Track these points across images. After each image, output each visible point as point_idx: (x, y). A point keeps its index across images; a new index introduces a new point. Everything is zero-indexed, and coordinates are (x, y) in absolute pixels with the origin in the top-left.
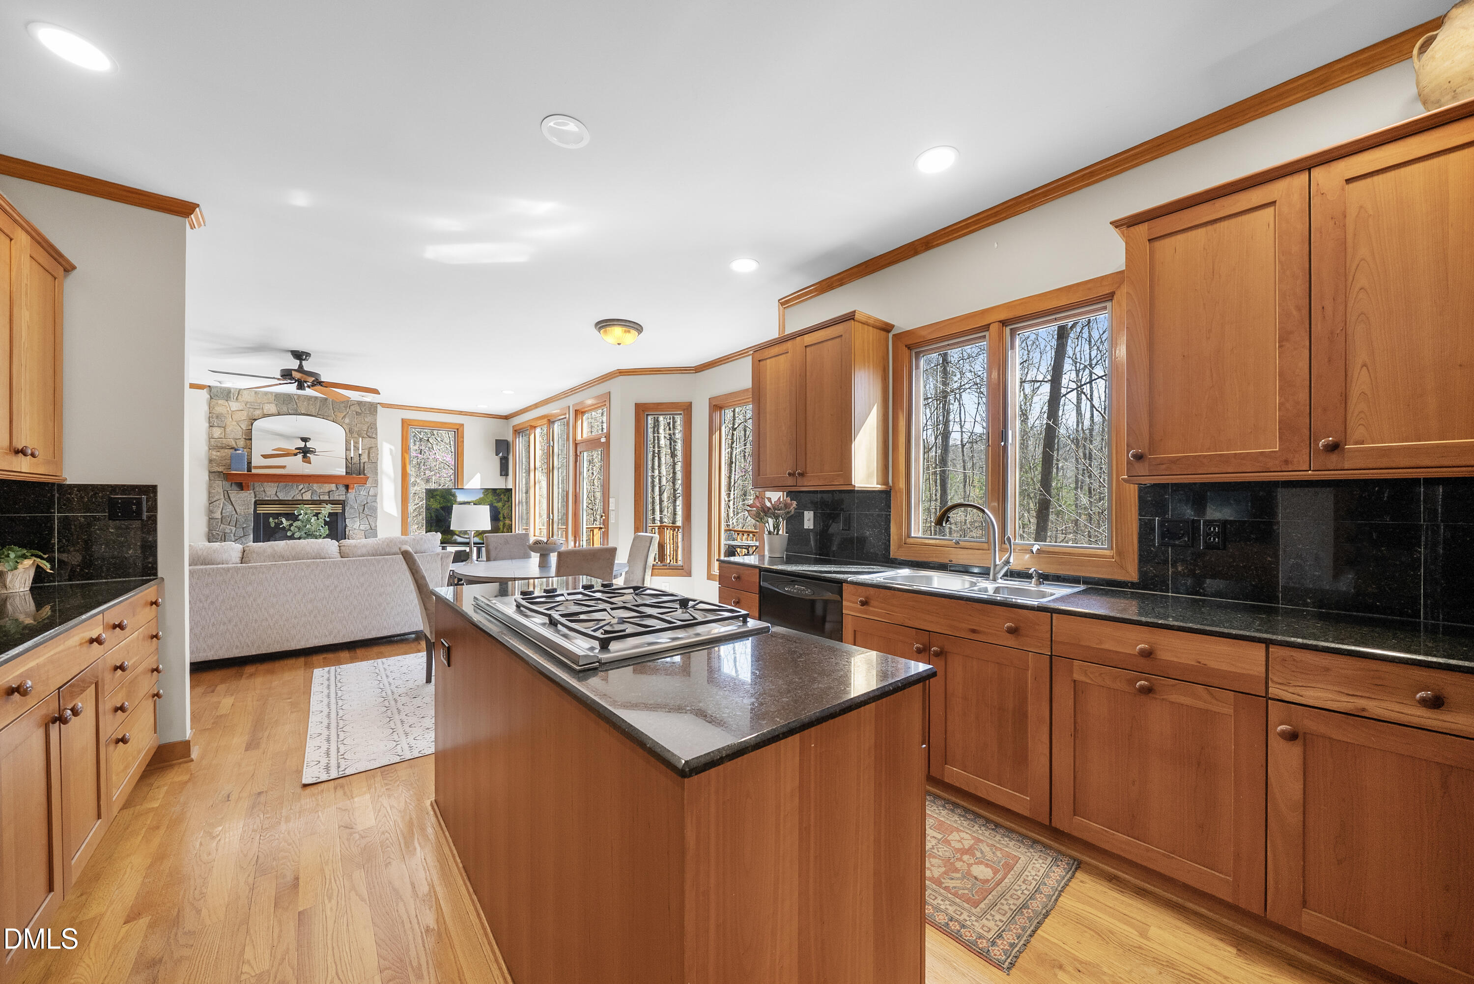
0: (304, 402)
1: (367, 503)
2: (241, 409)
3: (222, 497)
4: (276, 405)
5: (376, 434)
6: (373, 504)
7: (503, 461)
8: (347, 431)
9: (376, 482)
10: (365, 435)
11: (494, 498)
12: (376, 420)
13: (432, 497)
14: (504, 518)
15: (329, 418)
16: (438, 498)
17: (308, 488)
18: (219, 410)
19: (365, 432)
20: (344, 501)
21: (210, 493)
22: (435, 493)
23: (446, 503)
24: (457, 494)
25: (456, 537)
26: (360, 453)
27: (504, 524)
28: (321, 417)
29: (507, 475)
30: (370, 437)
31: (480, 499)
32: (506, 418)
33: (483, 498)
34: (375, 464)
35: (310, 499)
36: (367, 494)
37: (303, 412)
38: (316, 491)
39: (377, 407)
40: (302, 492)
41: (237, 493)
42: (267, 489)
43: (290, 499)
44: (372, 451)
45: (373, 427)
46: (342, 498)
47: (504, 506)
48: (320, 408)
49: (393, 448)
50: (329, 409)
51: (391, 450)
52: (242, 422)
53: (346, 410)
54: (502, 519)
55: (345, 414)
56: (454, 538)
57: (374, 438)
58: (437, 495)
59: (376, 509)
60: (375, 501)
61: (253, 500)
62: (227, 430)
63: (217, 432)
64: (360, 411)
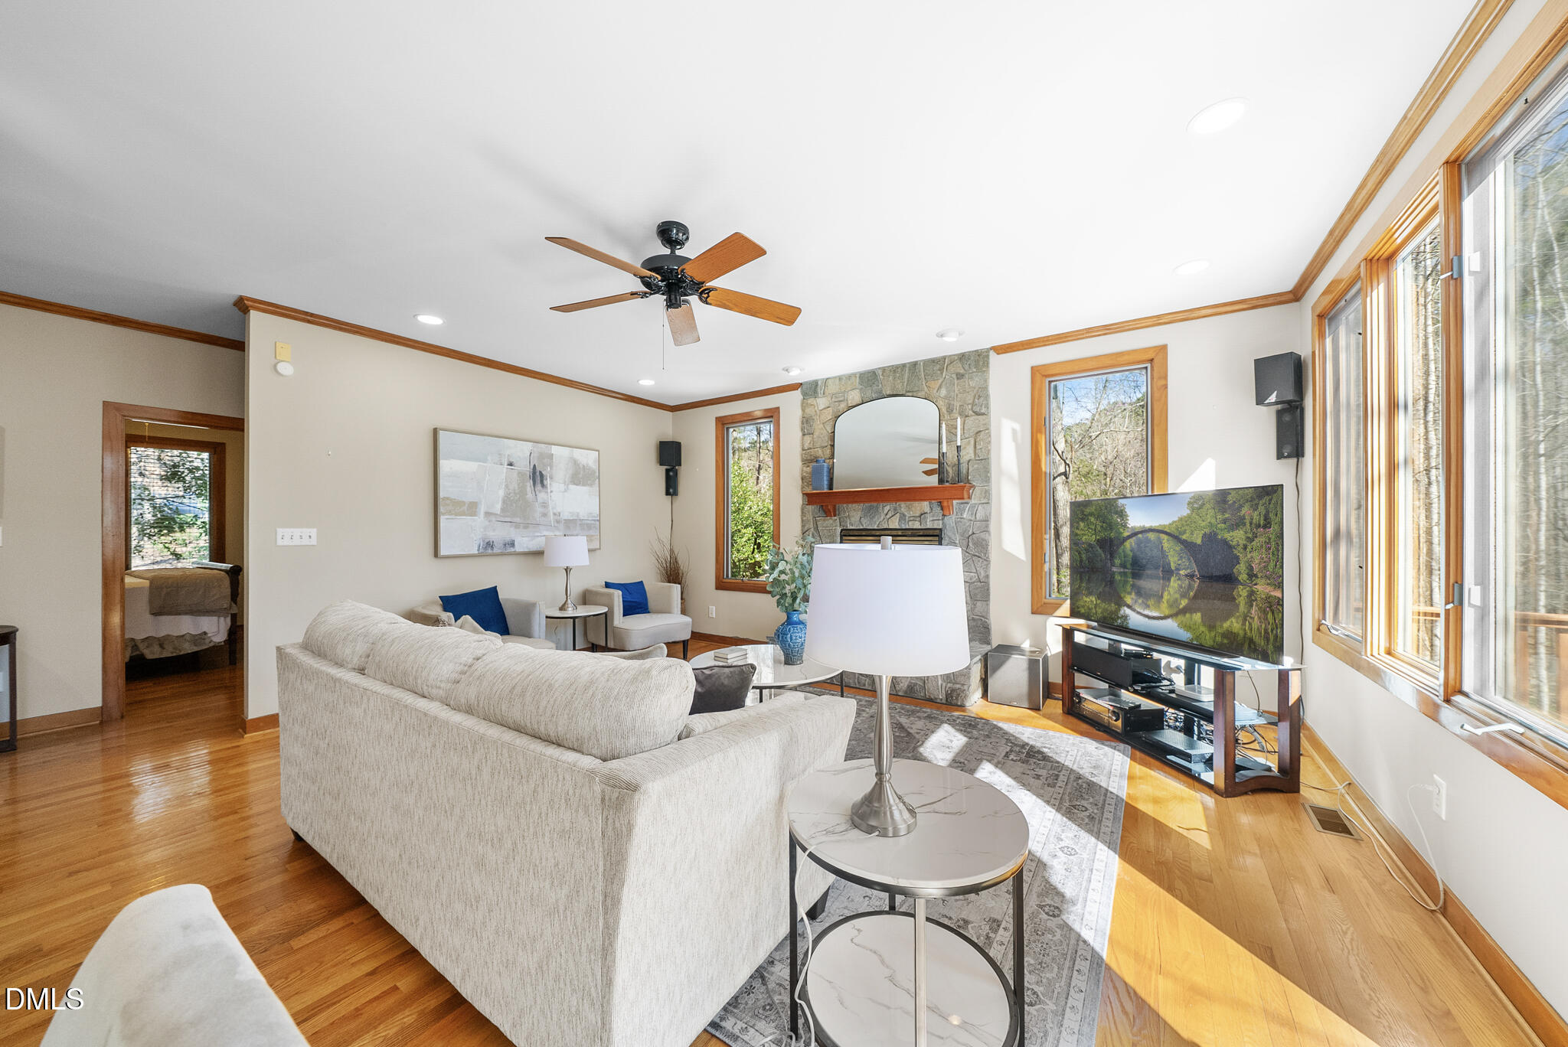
0: (889, 376)
1: (974, 533)
2: (827, 405)
3: (812, 526)
4: (861, 389)
5: (987, 407)
6: (983, 535)
7: (1287, 418)
8: (944, 410)
9: (987, 494)
10: (971, 412)
11: (1220, 516)
12: (986, 381)
13: (1082, 520)
14: (1252, 575)
15: (920, 394)
16: (1092, 519)
17: (895, 509)
18: (809, 411)
19: (970, 407)
20: (941, 530)
21: (802, 521)
22: (1088, 511)
23: (1106, 530)
24: (1128, 511)
25: (1128, 611)
26: (959, 444)
27: (1252, 593)
28: (910, 394)
29: (1298, 453)
30: (977, 414)
31: (1181, 519)
32: (1296, 295)
33: (1189, 517)
34: (984, 461)
35: (898, 527)
36: (973, 518)
37: (888, 393)
38: (904, 515)
39: (988, 356)
40: (888, 517)
41: (824, 520)
42: (852, 514)
43: (875, 527)
44: (981, 436)
45: (982, 394)
46: (938, 525)
47: (1251, 540)
48: (908, 381)
49: (1017, 426)
50: (919, 379)
51: (1014, 431)
52: (827, 423)
53: (942, 373)
54: (1243, 577)
55: (940, 381)
56: (1122, 612)
57: (983, 414)
58: (1091, 514)
59: (987, 545)
60: (986, 530)
61: (839, 530)
62: (815, 436)
63: (808, 438)
64: (962, 371)
